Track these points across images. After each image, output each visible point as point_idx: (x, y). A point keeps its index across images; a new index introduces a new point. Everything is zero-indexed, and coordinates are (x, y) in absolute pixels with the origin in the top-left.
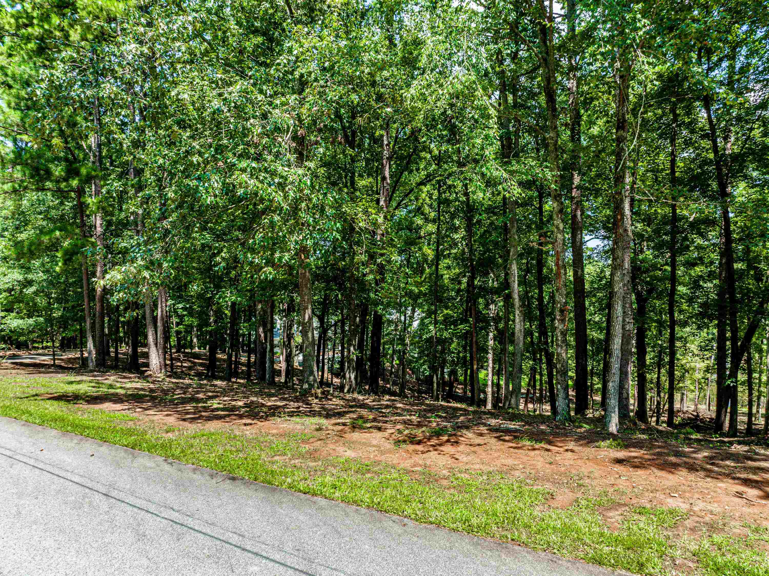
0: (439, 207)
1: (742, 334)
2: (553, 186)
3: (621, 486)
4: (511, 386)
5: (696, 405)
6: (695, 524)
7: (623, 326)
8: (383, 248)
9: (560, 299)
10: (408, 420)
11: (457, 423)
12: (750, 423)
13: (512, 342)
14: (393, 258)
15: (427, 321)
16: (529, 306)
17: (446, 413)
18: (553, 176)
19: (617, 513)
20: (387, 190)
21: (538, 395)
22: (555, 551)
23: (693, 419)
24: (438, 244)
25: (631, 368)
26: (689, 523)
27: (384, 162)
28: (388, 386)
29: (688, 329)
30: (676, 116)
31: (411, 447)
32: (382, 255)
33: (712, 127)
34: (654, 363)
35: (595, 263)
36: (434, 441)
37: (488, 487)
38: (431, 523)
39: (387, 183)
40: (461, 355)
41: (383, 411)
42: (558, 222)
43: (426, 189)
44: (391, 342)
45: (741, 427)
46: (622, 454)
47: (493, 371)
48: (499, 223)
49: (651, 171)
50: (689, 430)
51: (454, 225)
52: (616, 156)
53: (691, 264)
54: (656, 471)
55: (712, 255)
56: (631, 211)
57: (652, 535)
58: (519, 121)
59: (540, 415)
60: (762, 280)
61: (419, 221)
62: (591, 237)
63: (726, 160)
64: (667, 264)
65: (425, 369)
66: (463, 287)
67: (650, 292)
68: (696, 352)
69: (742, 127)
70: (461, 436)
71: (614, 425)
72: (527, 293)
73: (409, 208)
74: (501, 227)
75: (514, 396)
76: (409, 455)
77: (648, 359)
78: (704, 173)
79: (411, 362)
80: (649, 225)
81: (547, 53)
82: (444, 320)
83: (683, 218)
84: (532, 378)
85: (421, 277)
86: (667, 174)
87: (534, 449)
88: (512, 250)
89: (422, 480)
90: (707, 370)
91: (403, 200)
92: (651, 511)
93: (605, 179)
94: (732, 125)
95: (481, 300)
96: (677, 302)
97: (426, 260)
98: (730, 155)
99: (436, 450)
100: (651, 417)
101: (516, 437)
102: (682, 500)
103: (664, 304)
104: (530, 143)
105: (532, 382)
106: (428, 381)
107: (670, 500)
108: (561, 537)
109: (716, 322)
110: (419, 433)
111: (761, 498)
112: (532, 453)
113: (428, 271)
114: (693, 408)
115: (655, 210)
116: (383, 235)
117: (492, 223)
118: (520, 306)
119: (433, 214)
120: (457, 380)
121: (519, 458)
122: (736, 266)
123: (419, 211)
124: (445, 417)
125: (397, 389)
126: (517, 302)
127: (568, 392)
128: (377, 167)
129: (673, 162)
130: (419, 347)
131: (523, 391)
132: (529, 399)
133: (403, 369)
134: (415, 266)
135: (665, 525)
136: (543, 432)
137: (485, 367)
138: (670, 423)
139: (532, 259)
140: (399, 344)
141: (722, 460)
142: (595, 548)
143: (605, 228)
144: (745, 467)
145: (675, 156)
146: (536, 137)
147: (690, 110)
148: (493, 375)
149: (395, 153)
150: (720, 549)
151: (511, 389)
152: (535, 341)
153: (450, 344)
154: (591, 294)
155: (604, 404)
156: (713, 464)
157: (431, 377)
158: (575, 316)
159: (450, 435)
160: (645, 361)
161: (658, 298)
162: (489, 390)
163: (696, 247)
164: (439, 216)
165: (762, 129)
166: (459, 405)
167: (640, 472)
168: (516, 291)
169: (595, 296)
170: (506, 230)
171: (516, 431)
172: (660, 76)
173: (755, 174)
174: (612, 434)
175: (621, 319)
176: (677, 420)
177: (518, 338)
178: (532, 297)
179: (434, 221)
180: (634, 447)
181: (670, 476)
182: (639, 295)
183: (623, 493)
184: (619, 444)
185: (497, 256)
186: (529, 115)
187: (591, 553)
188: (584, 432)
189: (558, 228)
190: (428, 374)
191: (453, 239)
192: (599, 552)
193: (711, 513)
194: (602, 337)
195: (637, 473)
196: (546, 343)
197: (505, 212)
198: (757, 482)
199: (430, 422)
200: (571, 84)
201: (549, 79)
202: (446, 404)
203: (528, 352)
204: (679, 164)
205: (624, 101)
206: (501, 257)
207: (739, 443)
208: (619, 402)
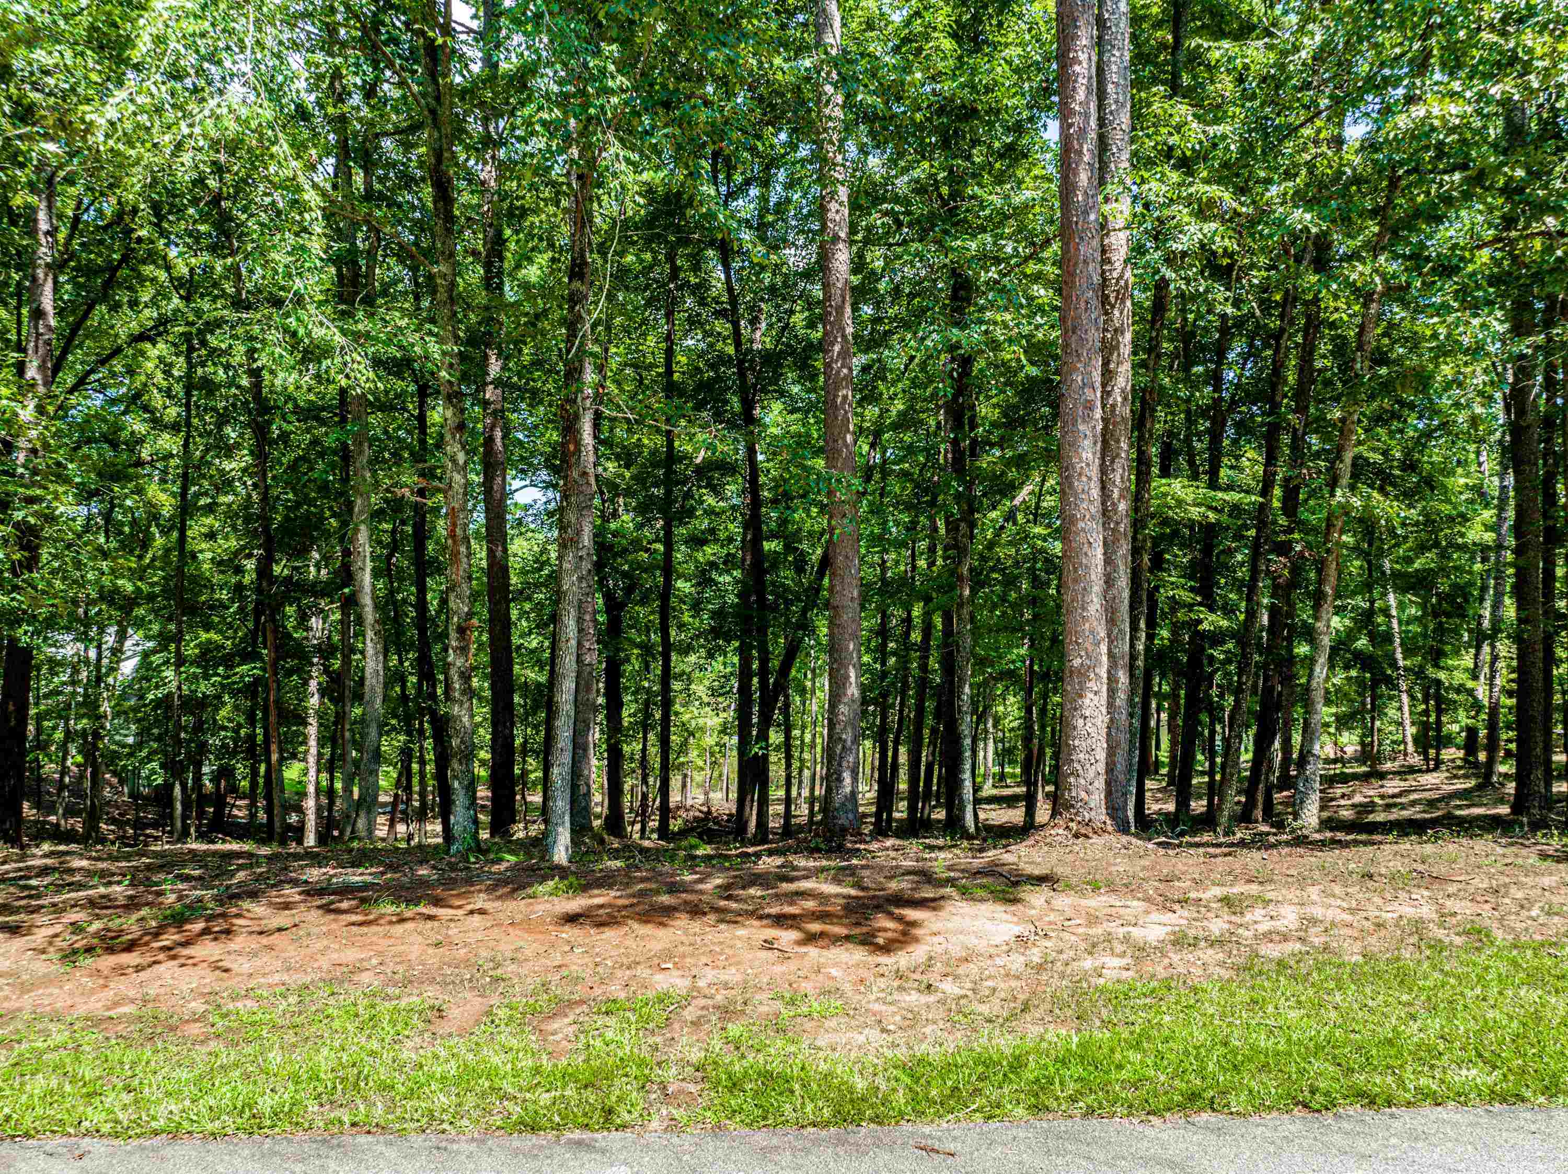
0: (188, 395)
1: (776, 663)
2: (443, 373)
3: (574, 967)
4: (356, 790)
5: (706, 794)
6: (700, 1013)
7: (578, 656)
8: (34, 484)
9: (457, 605)
10: (102, 897)
11: (228, 887)
12: (788, 815)
13: (358, 697)
14: (62, 509)
15: (156, 659)
16: (397, 620)
17: (205, 867)
18: (444, 354)
19: (566, 1021)
20: (48, 343)
21: (417, 804)
22: (445, 1126)
23: (703, 820)
24: (186, 480)
25: (596, 735)
26: (690, 1013)
27: (40, 273)
28: (53, 819)
29: (692, 658)
30: (675, 270)
31: (108, 962)
32: (30, 500)
33: (733, 300)
34: (636, 723)
35: (530, 534)
36: (169, 938)
37: (298, 1020)
38: (156, 1133)
39: (49, 328)
40: (243, 732)
41: (34, 882)
42: (453, 448)
43: (156, 350)
44: (62, 713)
45: (775, 824)
46: (576, 904)
47: (318, 762)
48: (330, 441)
49: (631, 365)
50: (693, 841)
51: (222, 438)
52: (568, 329)
53: (698, 541)
54: (636, 926)
55: (731, 526)
56: (595, 437)
57: (628, 1048)
58: (378, 231)
59: (420, 846)
60: (805, 571)
61: (136, 425)
62: (523, 483)
63: (752, 361)
64: (657, 540)
65: (153, 772)
66: (247, 580)
67: (629, 590)
68: (706, 699)
69: (778, 306)
70: (238, 916)
71: (562, 849)
72: (392, 592)
73: (112, 392)
74: (335, 453)
75: (362, 814)
76: (101, 981)
77: (627, 715)
78: (718, 379)
79: (115, 756)
80: (627, 467)
81: (438, 99)
82: (203, 654)
83: (685, 458)
84: (406, 772)
85: (140, 557)
86: (659, 375)
87: (402, 920)
88: (359, 501)
89: (136, 1035)
90: (724, 731)
91: (92, 371)
92: (627, 1005)
93: (550, 371)
94: (762, 299)
95: (290, 610)
96: (674, 609)
97: (155, 517)
98: (759, 352)
99: (174, 957)
100: (633, 824)
101: (363, 901)
102: (680, 973)
103: (652, 613)
104: (402, 281)
105: (404, 781)
106: (162, 796)
107: (659, 977)
108: (458, 1095)
109: (737, 644)
110: (130, 924)
111: (800, 943)
112: (399, 929)
113: (159, 541)
114: (701, 799)
115: (639, 440)
116: (34, 451)
117: (315, 442)
118: (376, 621)
119: (172, 412)
120: (233, 789)
121: (371, 944)
122: (767, 546)
123: (136, 401)
124: (200, 878)
125: (77, 824)
126: (370, 614)
127: (475, 792)
128: (19, 284)
129: (669, 353)
130: (138, 721)
131: (383, 798)
132: (396, 813)
133: (94, 775)
134: (127, 529)
135: (651, 1026)
136: (423, 883)
137: (300, 756)
138: (663, 831)
139: (403, 523)
140: (83, 716)
141: (744, 888)
142: (525, 1101)
143: (549, 466)
144: (777, 895)
145: (672, 343)
146: (414, 269)
147: (698, 262)
148: (318, 771)
149: (73, 256)
150: (738, 1048)
151: (356, 797)
152: (411, 692)
153: (217, 709)
154: (522, 595)
155: (545, 810)
156: (729, 898)
157: (167, 788)
158: (492, 639)
159: (209, 919)
160: (620, 719)
161: (643, 602)
162: (310, 804)
163: (705, 511)
164: (189, 417)
165: (806, 314)
166: (235, 846)
167: (609, 934)
168: (367, 588)
169: (529, 599)
170: (345, 455)
171: (366, 887)
172: (649, 191)
173: (796, 389)
174: (559, 868)
175: (573, 643)
176: (675, 825)
177: (372, 688)
178: (404, 601)
179: (175, 428)
180: (600, 886)
181: (661, 933)
182: (609, 597)
183: (577, 980)
184: (571, 886)
185: (328, 514)
186: (400, 222)
187: (516, 1110)
188: (507, 870)
189: (454, 461)
190: (160, 781)
191: (222, 472)
192: (531, 1107)
193: (726, 986)
194: (543, 679)
195: (604, 936)
196: (433, 696)
197: (344, 420)
198: (794, 917)
199: (160, 894)
200: (487, 173)
201: (439, 154)
202: (204, 847)
203: (395, 716)
204: (679, 358)
205: (583, 226)
206: (334, 515)
207: (771, 853)
208: (572, 802)
